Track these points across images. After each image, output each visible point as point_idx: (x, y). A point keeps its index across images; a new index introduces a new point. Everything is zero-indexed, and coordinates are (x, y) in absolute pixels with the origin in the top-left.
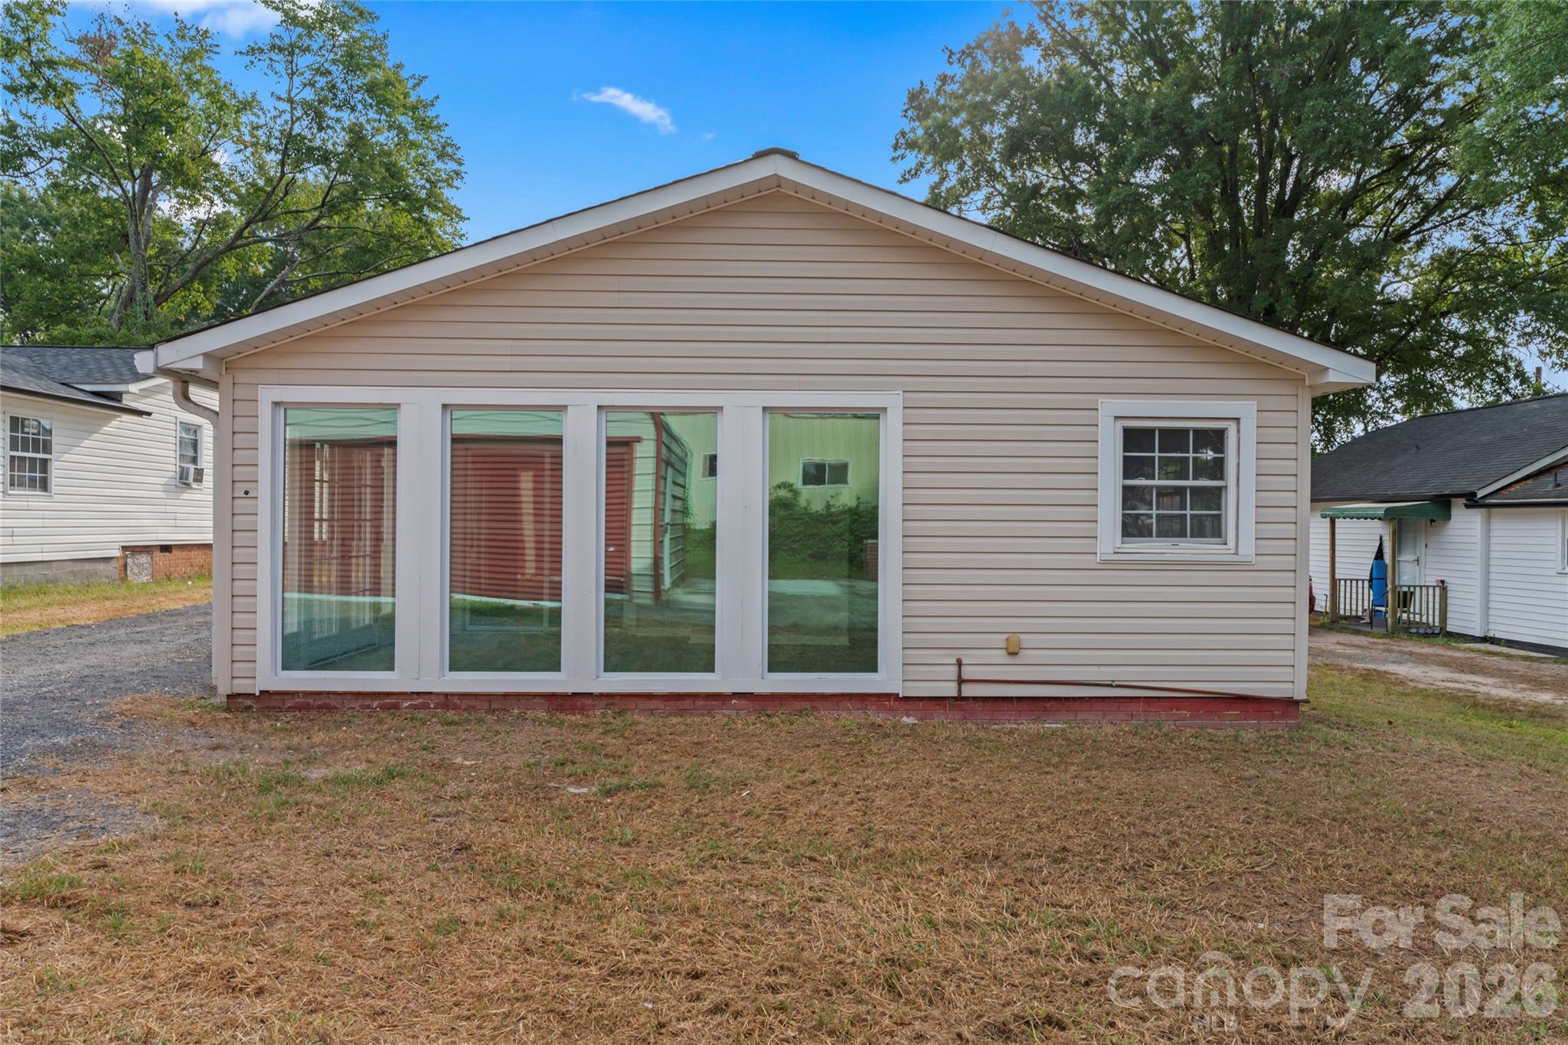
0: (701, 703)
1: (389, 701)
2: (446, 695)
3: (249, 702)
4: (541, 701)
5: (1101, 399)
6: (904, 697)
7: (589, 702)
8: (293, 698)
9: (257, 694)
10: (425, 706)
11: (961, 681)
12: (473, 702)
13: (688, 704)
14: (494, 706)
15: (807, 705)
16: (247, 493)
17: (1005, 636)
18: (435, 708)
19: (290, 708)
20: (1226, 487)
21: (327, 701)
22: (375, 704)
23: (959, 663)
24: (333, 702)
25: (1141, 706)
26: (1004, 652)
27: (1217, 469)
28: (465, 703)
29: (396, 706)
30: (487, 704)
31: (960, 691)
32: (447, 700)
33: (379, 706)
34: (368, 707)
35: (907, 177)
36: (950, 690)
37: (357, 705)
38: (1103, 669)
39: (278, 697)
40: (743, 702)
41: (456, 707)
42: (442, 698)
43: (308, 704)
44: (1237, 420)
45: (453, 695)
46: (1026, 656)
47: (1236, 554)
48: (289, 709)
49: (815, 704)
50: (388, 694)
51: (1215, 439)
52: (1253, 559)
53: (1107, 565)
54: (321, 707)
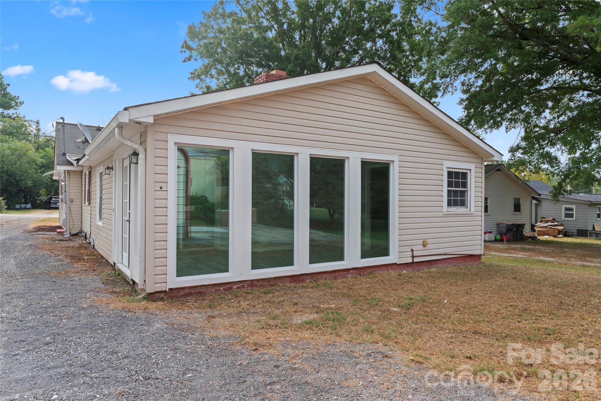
0: (342, 273)
1: (228, 286)
2: (252, 281)
3: (162, 295)
4: (287, 279)
5: (444, 161)
6: (399, 264)
7: (305, 277)
8: (184, 291)
9: (168, 290)
10: (243, 287)
11: (413, 257)
12: (262, 283)
13: (337, 274)
14: (271, 283)
15: (372, 270)
16: (161, 188)
17: (422, 241)
18: (247, 287)
19: (182, 295)
20: (467, 191)
21: (200, 290)
22: (222, 289)
23: (412, 250)
24: (202, 290)
25: (451, 260)
26: (422, 246)
27: (464, 185)
28: (259, 283)
29: (231, 288)
30: (268, 283)
31: (413, 260)
32: (252, 283)
33: (224, 289)
34: (219, 290)
35: (186, 60)
36: (410, 260)
37: (213, 290)
38: (444, 249)
39: (176, 291)
40: (355, 271)
41: (256, 286)
42: (250, 282)
43: (191, 292)
44: (470, 170)
45: (254, 280)
46: (429, 247)
47: (470, 211)
48: (181, 297)
49: (375, 269)
50: (227, 283)
51: (464, 175)
52: (474, 212)
53: (446, 215)
54: (196, 293)
